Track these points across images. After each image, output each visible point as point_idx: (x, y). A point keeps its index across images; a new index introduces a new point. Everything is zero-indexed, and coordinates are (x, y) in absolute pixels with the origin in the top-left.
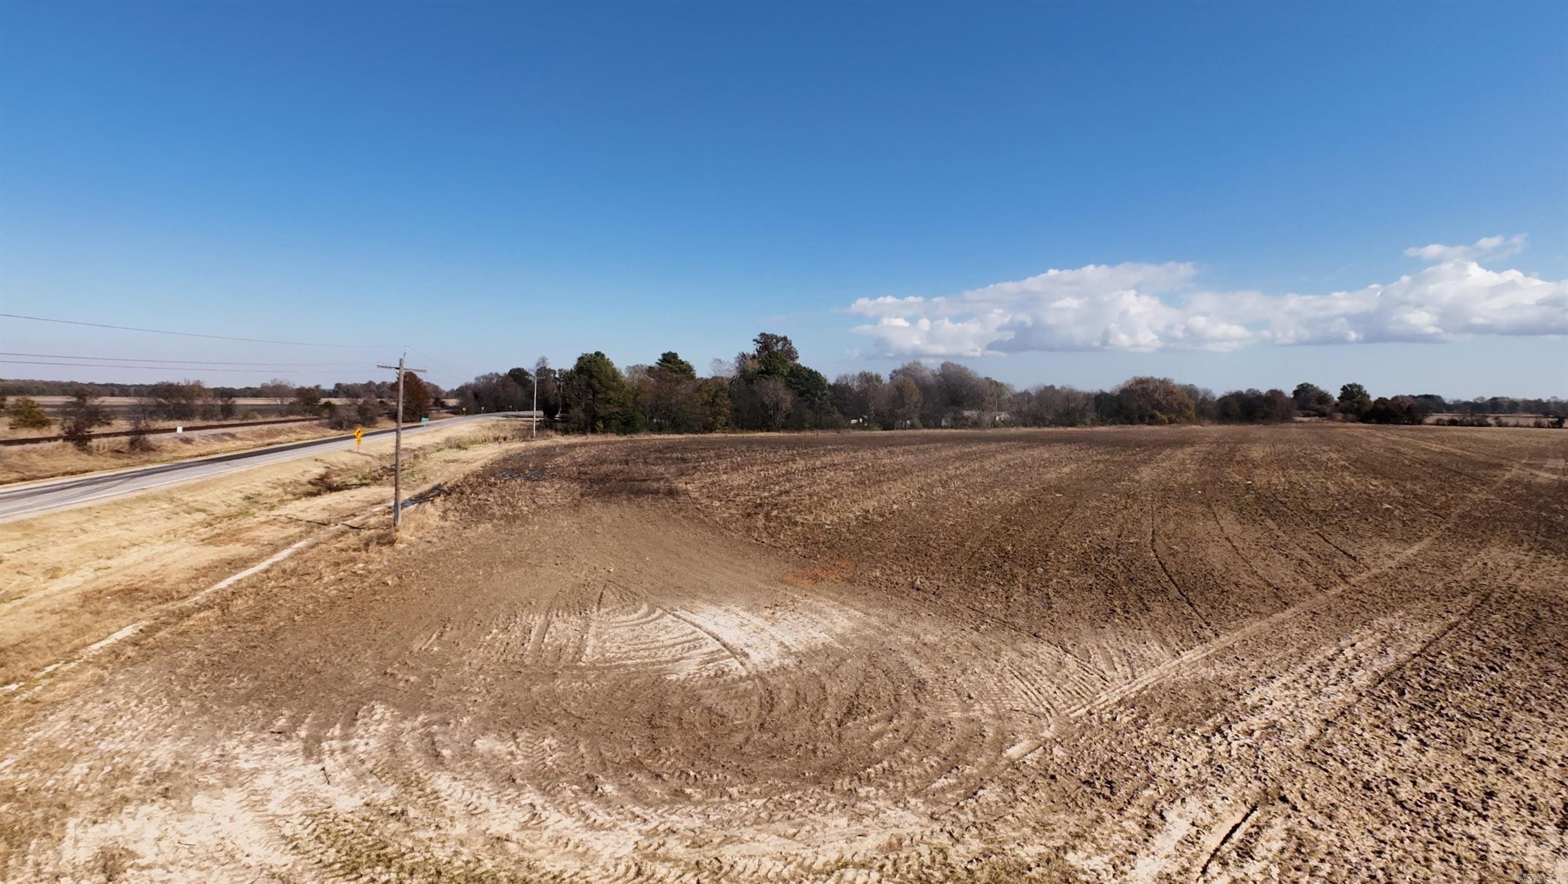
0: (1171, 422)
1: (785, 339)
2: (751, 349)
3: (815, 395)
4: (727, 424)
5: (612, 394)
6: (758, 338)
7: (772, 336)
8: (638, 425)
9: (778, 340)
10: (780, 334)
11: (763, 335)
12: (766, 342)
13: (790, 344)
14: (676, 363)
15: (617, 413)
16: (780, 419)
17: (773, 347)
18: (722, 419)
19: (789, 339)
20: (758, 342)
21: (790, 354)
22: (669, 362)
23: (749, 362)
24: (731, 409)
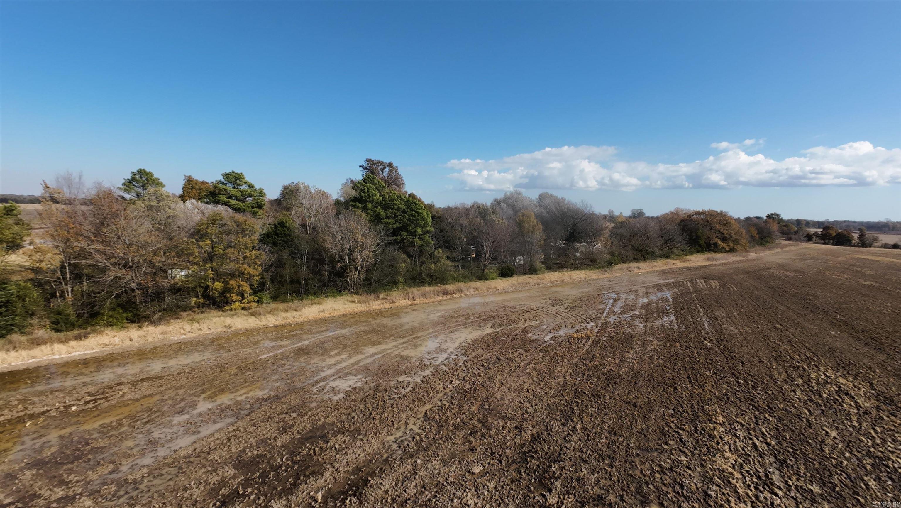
1: (390, 165)
3: (413, 234)
6: (365, 164)
7: (378, 162)
9: (384, 166)
10: (386, 160)
11: (368, 161)
12: (371, 169)
13: (396, 171)
16: (354, 276)
17: (378, 174)
19: (395, 165)
20: (364, 168)
21: (397, 180)
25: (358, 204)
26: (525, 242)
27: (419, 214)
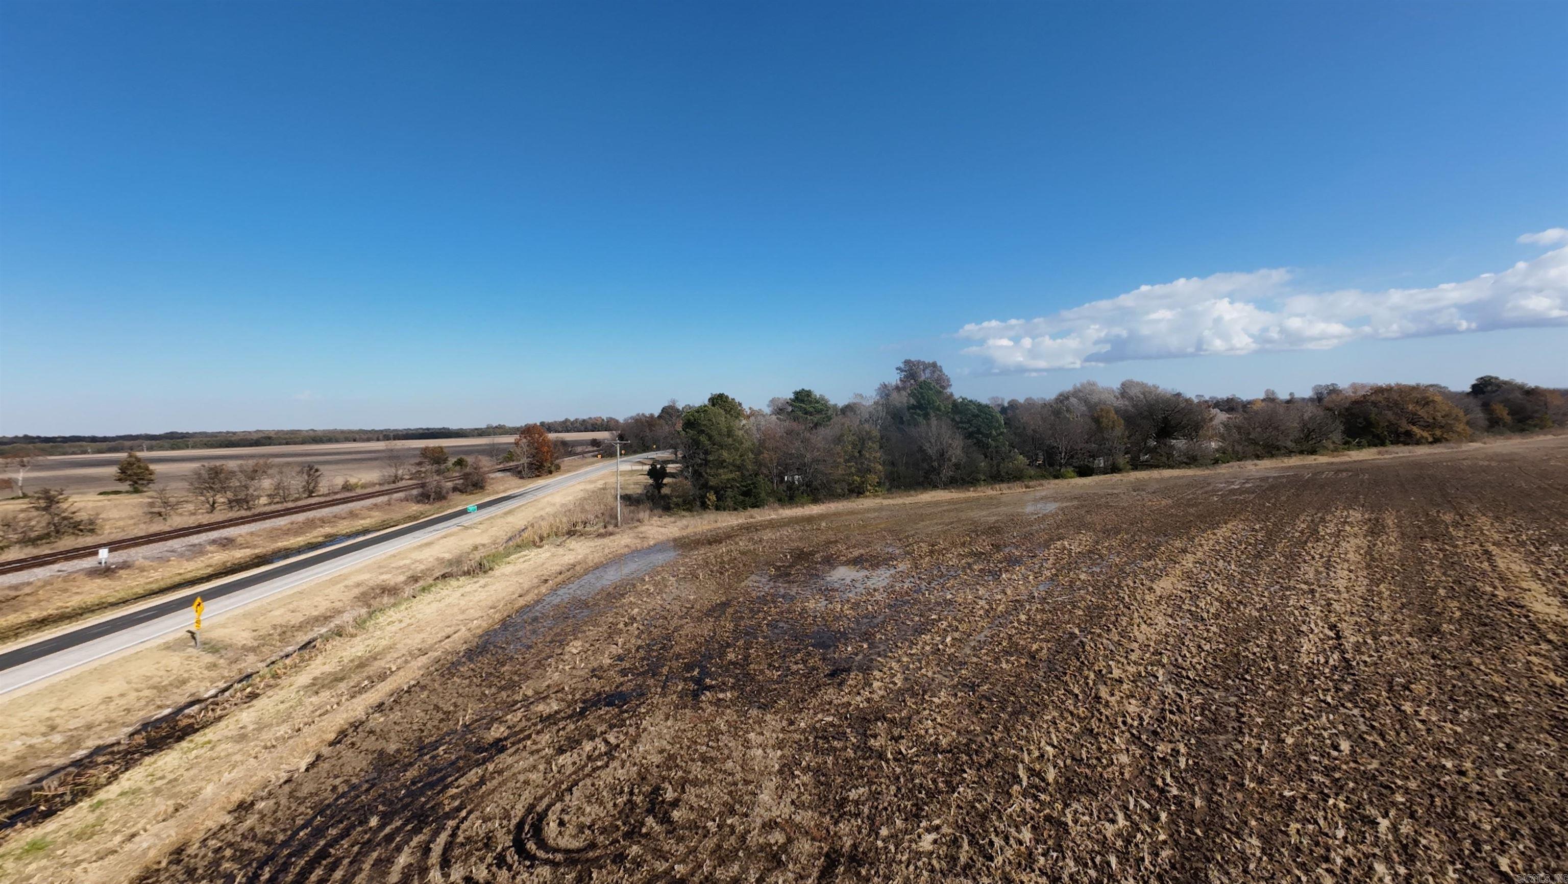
0: (1436, 441)
1: (934, 365)
2: (894, 378)
3: (988, 436)
4: (879, 484)
5: (725, 454)
6: (902, 366)
7: (919, 362)
8: (763, 495)
9: (926, 366)
10: (928, 360)
11: (907, 362)
12: (911, 370)
13: (941, 371)
14: (811, 402)
15: (733, 479)
16: (947, 472)
17: (921, 376)
18: (873, 478)
19: (939, 364)
20: (902, 371)
21: (942, 382)
22: (802, 401)
23: (895, 395)
24: (884, 464)
25: (918, 411)
26: (1104, 439)
27: (992, 416)
